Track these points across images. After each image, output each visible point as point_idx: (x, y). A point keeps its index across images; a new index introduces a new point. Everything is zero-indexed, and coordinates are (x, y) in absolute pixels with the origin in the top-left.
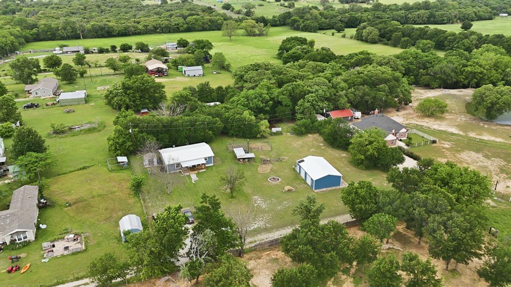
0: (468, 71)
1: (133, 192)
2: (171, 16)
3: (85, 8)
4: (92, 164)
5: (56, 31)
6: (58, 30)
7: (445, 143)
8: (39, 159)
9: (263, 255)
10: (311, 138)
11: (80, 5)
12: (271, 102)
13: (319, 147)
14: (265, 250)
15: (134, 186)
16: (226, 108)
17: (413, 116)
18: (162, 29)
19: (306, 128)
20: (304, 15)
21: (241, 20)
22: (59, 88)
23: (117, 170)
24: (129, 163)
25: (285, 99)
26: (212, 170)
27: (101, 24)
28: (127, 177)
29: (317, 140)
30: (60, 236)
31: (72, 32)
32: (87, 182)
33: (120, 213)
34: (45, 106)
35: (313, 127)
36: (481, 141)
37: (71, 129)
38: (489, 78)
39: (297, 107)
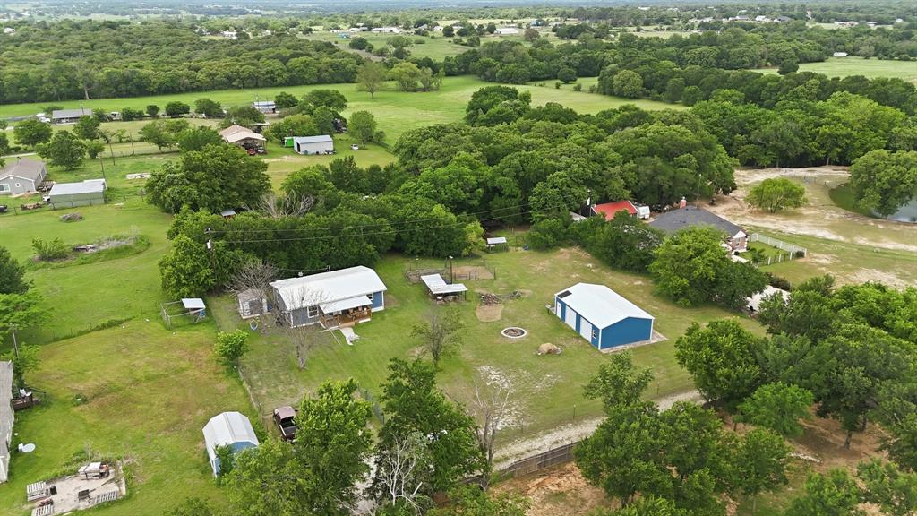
0: (825, 133)
1: (225, 367)
2: (258, 57)
3: (92, 46)
4: (128, 317)
5: (37, 84)
6: (42, 83)
7: (821, 256)
8: (12, 305)
9: (529, 485)
10: (565, 255)
11: (83, 41)
12: (480, 190)
13: (586, 270)
14: (533, 475)
15: (225, 354)
16: (395, 201)
17: (742, 213)
18: (243, 80)
19: (555, 235)
20: (501, 55)
21: (389, 65)
22: (47, 178)
23: (185, 326)
24: (208, 311)
25: (508, 183)
26: (383, 318)
27: (126, 72)
28: (207, 340)
29: (578, 258)
30: (67, 469)
31: (69, 86)
32: (119, 351)
33: (200, 412)
34: (19, 210)
35: (567, 233)
36: (884, 251)
37: (77, 250)
38: (862, 145)
39: (532, 199)
